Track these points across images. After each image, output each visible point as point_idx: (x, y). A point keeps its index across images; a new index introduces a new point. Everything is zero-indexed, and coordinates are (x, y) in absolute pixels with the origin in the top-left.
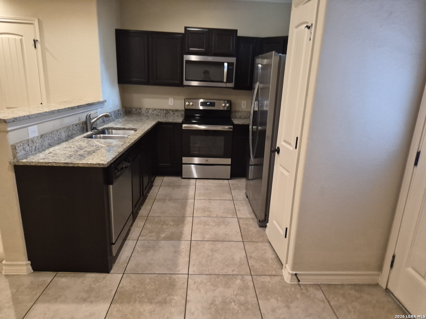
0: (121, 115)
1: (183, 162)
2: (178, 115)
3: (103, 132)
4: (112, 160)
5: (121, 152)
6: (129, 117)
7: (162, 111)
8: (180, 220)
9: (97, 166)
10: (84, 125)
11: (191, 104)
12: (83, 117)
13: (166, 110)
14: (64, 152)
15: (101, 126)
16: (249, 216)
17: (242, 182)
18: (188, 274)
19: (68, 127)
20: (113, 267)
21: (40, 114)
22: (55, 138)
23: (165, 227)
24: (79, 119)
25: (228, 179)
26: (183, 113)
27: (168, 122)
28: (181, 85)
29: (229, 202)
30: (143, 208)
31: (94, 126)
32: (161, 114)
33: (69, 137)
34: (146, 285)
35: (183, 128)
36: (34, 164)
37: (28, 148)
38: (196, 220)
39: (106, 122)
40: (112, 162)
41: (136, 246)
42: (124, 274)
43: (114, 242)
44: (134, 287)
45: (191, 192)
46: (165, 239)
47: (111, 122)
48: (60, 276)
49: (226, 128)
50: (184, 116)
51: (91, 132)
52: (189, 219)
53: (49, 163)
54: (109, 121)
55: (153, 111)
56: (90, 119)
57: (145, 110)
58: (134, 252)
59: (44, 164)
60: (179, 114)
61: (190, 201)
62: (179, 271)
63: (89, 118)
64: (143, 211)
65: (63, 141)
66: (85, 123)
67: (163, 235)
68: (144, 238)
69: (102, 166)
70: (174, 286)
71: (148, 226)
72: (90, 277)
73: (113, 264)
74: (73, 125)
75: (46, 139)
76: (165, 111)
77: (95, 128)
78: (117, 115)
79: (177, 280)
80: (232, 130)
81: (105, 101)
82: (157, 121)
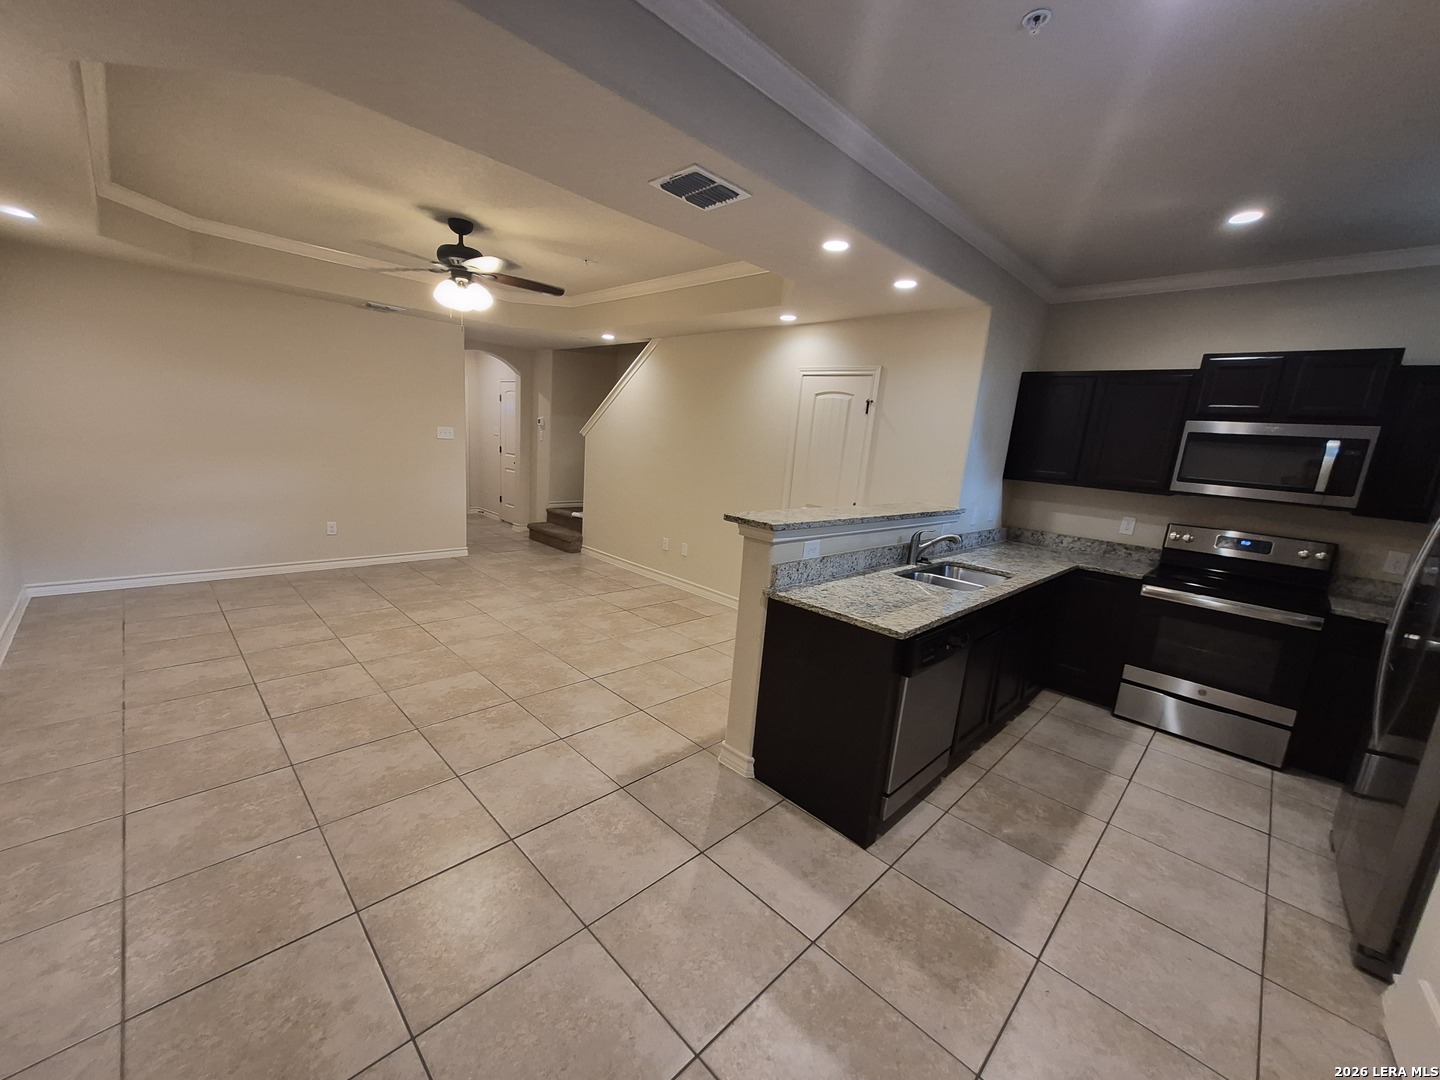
0: (994, 540)
1: (1124, 677)
2: (1139, 561)
3: (940, 569)
4: (919, 629)
5: (946, 618)
6: (1010, 547)
7: (1096, 543)
8: (1068, 816)
9: (886, 633)
10: (905, 551)
11: (1186, 537)
12: (907, 536)
13: (1108, 543)
14: (847, 593)
15: (941, 557)
16: (1319, 910)
17: (1327, 796)
18: (1038, 959)
19: (873, 551)
20: (877, 842)
21: (829, 522)
22: (846, 566)
23: (1019, 812)
24: (900, 539)
25: (1273, 768)
26: (1157, 557)
27: (1102, 571)
28: (1162, 488)
29: (1253, 834)
30: (986, 747)
31: (924, 555)
32: (1093, 550)
33: (873, 568)
34: (927, 920)
35: (1142, 594)
36: (793, 603)
37: (795, 576)
38: (1113, 835)
39: (955, 551)
40: (918, 632)
41: (939, 824)
42: (891, 867)
43: (889, 793)
44: (901, 908)
45: (1127, 759)
46: (1010, 841)
47: (965, 551)
48: (787, 808)
49: (1300, 619)
50: (1158, 564)
51: (915, 567)
52: (1092, 825)
53: (813, 607)
54: (964, 550)
55: (1074, 541)
56: (919, 542)
57: (1054, 537)
58: (929, 833)
59: (806, 607)
60: (1143, 558)
61: (1116, 781)
62: (1014, 936)
63: (917, 538)
64: (983, 756)
65: (858, 574)
66: (909, 547)
67: (1007, 831)
68: (962, 814)
69: (895, 636)
70: (991, 964)
71: (982, 792)
72: (831, 837)
73: (878, 835)
74: (884, 548)
75: (828, 564)
76: (1104, 546)
77: (924, 560)
78: (984, 540)
79: (1002, 953)
80: (1319, 629)
81: (963, 511)
82: (1073, 565)
